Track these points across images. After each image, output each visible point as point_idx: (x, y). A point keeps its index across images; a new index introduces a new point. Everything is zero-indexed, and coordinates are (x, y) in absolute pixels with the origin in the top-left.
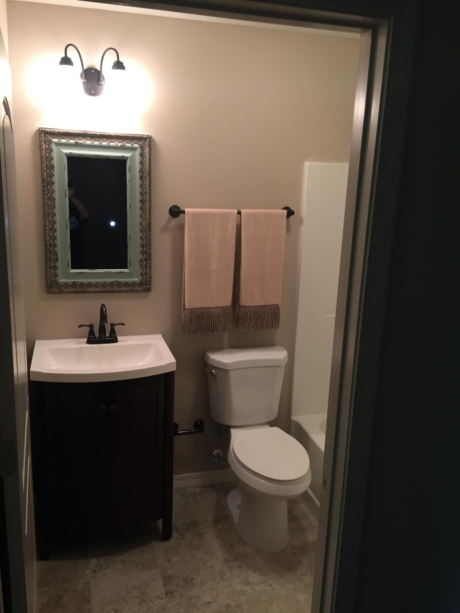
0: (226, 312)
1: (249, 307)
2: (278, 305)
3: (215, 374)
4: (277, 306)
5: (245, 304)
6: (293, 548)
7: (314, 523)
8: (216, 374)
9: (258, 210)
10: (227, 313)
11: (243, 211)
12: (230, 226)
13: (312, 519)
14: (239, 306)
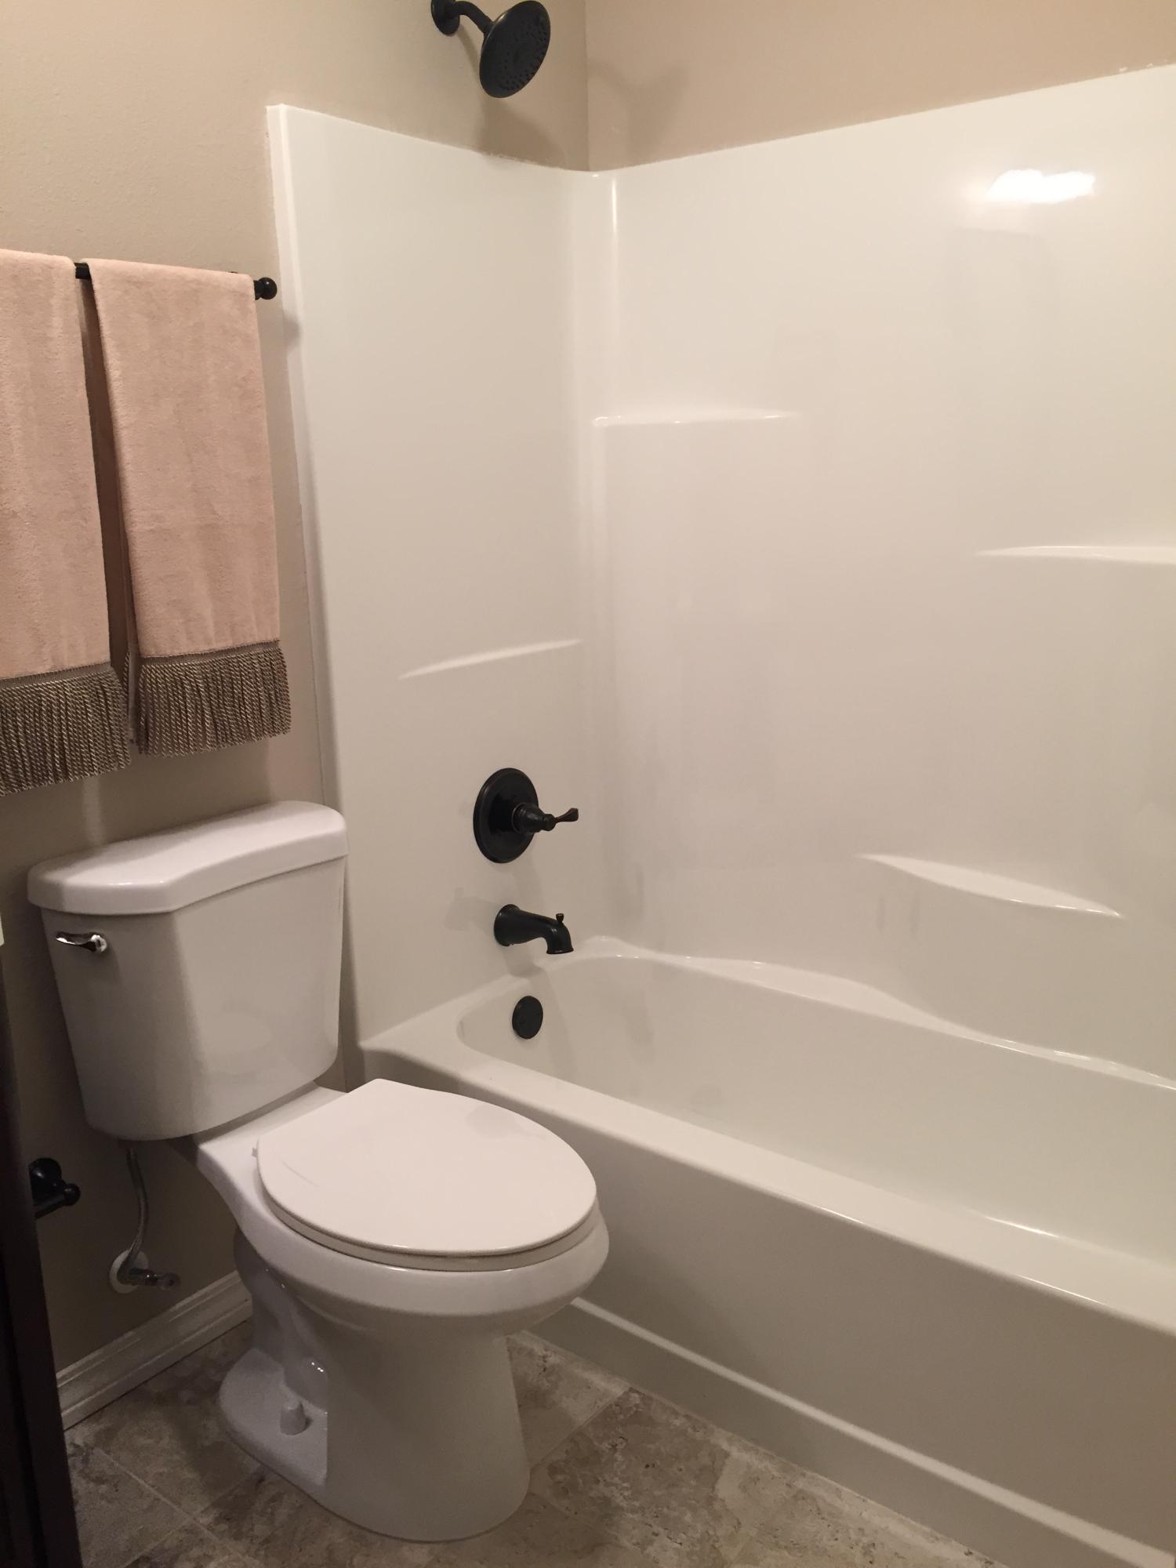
0: (102, 688)
1: (182, 657)
2: (276, 642)
3: (103, 948)
4: (271, 646)
5: (168, 651)
6: (553, 1470)
7: (553, 1359)
8: (107, 950)
9: (151, 267)
10: (104, 693)
11: (95, 265)
12: (57, 322)
13: (538, 1349)
14: (141, 660)
